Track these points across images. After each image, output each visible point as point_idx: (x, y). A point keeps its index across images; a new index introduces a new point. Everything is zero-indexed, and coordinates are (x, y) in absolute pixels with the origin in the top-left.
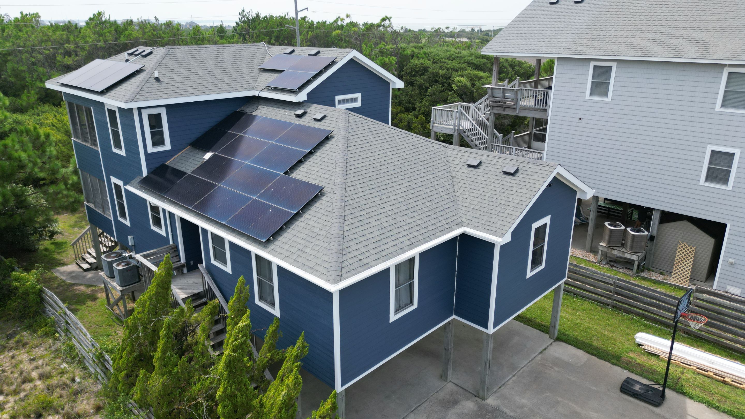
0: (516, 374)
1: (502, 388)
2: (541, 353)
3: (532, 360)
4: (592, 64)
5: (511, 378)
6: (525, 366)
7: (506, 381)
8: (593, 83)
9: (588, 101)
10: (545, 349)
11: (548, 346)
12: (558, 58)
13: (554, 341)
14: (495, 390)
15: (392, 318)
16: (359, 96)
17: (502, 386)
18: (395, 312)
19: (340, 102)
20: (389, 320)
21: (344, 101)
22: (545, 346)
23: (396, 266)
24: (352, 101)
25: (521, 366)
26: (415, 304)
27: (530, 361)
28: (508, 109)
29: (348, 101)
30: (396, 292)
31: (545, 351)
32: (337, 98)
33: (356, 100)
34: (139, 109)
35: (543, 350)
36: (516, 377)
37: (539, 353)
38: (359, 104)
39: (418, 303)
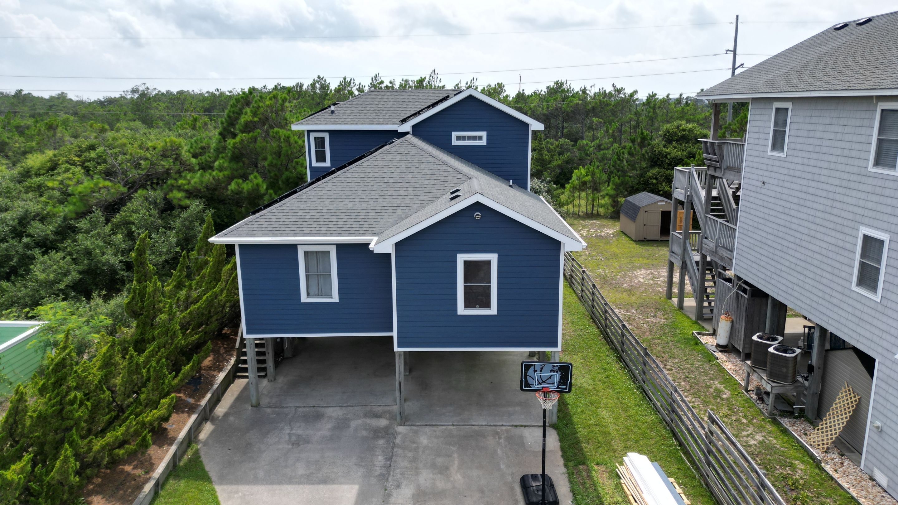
1: (428, 427)
2: (516, 426)
3: (494, 426)
4: (775, 106)
5: (448, 425)
6: (478, 425)
8: (774, 132)
9: (770, 158)
10: (525, 426)
11: (533, 426)
12: (753, 98)
15: (304, 299)
16: (484, 134)
17: (430, 425)
18: (308, 295)
19: (458, 138)
20: (300, 299)
21: (464, 138)
22: (529, 424)
23: (305, 252)
24: (475, 138)
25: (474, 423)
26: (335, 298)
27: (490, 425)
28: (717, 170)
29: (469, 138)
30: (307, 277)
31: (523, 428)
32: (454, 134)
33: (480, 138)
34: (309, 131)
35: (521, 426)
36: (455, 427)
37: (512, 426)
38: (484, 142)
39: (340, 299)
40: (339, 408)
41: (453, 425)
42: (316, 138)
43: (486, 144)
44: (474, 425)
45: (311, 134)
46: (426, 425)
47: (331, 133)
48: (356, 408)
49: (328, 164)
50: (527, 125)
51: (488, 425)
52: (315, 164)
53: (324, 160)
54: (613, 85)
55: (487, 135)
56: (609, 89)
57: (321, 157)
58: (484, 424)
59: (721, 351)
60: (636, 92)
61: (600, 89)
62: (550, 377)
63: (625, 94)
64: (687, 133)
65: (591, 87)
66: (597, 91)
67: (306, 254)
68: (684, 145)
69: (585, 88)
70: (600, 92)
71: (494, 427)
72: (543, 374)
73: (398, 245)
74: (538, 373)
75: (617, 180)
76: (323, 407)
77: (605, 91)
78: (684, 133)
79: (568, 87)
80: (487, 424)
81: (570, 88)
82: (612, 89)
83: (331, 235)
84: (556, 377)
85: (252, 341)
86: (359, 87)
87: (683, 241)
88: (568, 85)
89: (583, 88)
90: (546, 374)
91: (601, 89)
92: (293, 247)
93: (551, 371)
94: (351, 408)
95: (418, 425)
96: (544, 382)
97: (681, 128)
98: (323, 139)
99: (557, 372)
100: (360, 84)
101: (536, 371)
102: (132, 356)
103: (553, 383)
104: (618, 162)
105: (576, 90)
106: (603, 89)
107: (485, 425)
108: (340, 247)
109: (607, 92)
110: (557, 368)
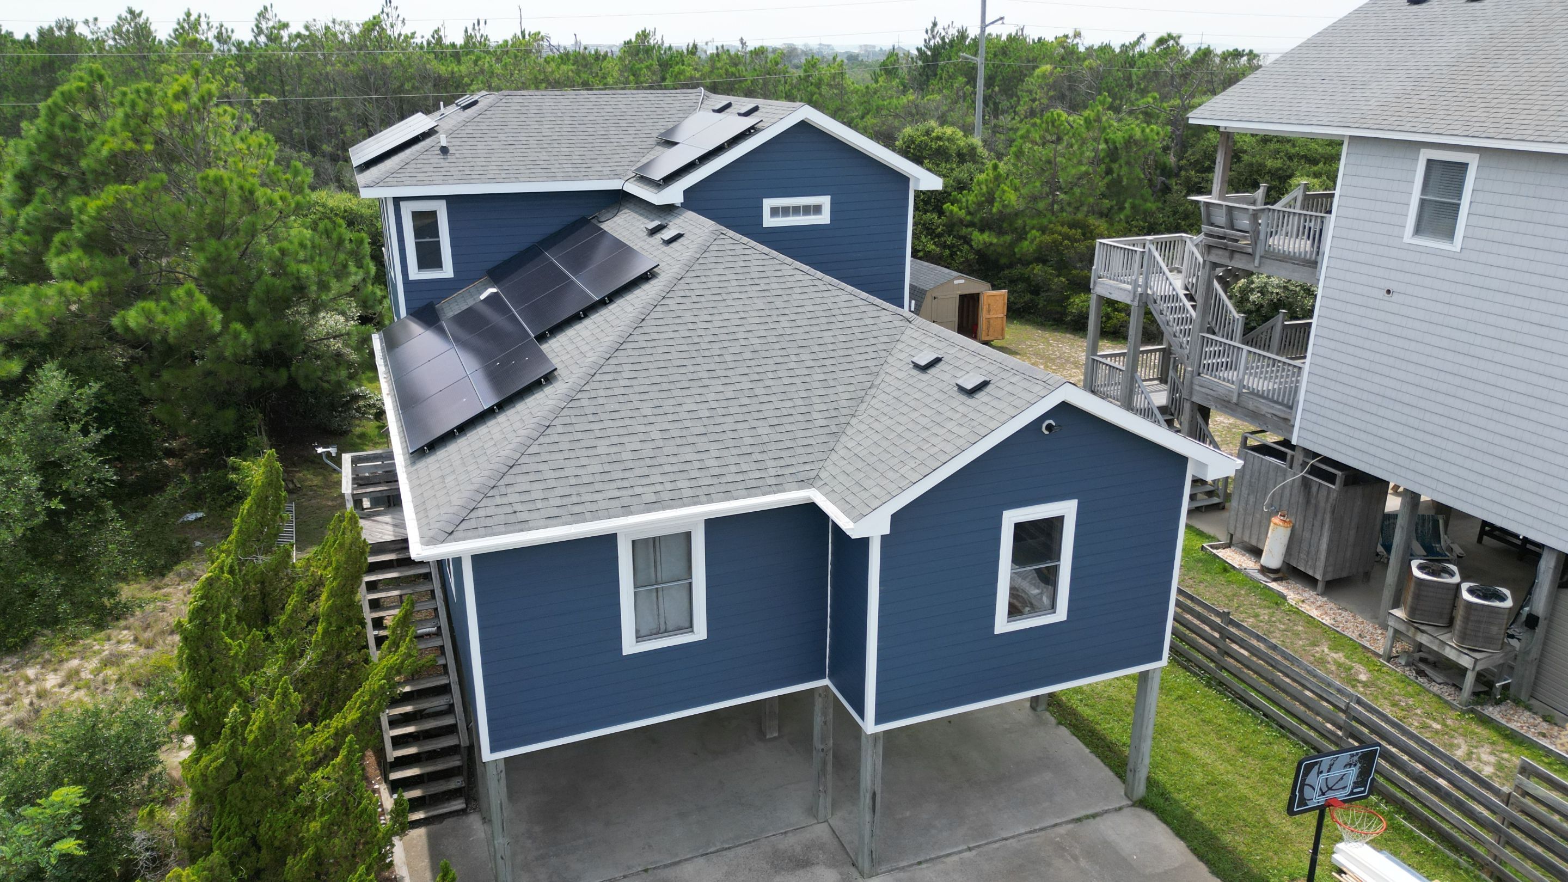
0: (979, 846)
1: (924, 866)
2: (1079, 820)
3: (1042, 829)
4: (1425, 155)
5: (960, 852)
6: (1013, 837)
7: (942, 854)
8: (1423, 203)
9: (1409, 248)
10: (1094, 816)
11: (1106, 812)
12: (1352, 138)
13: (1129, 806)
14: (902, 864)
15: (630, 646)
16: (825, 201)
17: (926, 861)
18: (640, 636)
19: (775, 212)
20: (620, 649)
21: (785, 211)
22: (1098, 809)
23: (631, 544)
24: (807, 210)
25: (1004, 834)
26: (699, 632)
27: (1035, 831)
29: (796, 210)
30: (639, 597)
31: (1091, 821)
32: (768, 203)
33: (817, 209)
34: (397, 201)
35: (1087, 817)
36: (974, 852)
37: (1072, 821)
38: (824, 218)
39: (709, 631)
40: (701, 861)
41: (970, 849)
42: (416, 215)
43: (828, 222)
44: (1006, 839)
45: (403, 204)
46: (920, 863)
47: (453, 201)
48: (740, 850)
49: (447, 271)
50: (904, 180)
51: (1030, 832)
52: (415, 274)
53: (438, 264)
55: (832, 204)
57: (429, 257)
58: (1023, 831)
59: (1275, 580)
62: (1342, 778)
64: (947, 143)
67: (635, 544)
68: (944, 165)
71: (1043, 833)
72: (1332, 774)
74: (1323, 777)
76: (666, 866)
78: (941, 144)
80: (1028, 829)
84: (1353, 774)
85: (502, 765)
86: (220, 33)
90: (1336, 773)
93: (1345, 766)
94: (730, 854)
95: (903, 868)
96: (1331, 789)
97: (934, 134)
98: (433, 214)
100: (222, 26)
103: (1345, 788)
107: (1026, 833)
110: (1356, 758)
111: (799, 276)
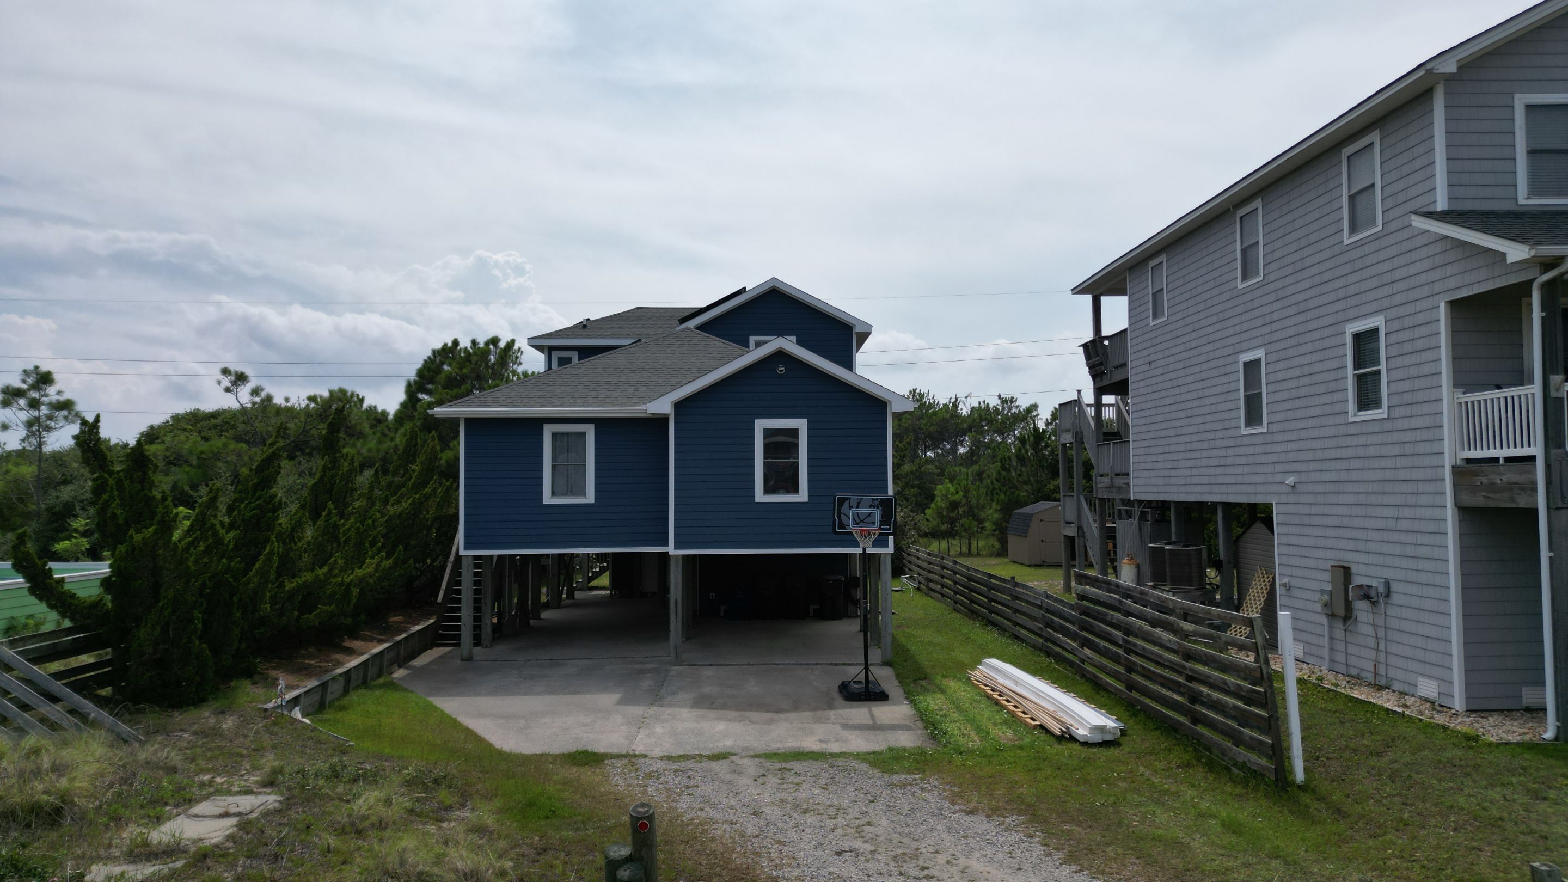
4: (1150, 266)
8: (1153, 296)
9: (1152, 329)
15: (548, 499)
17: (717, 665)
18: (554, 494)
19: (758, 344)
20: (541, 499)
22: (854, 663)
23: (553, 434)
25: (777, 662)
26: (590, 498)
28: (1104, 377)
30: (554, 467)
31: (846, 666)
32: (752, 339)
34: (551, 350)
35: (844, 664)
37: (831, 664)
39: (596, 499)
40: (586, 660)
41: (750, 665)
42: (560, 360)
44: (778, 665)
45: (553, 353)
46: (711, 665)
47: (582, 352)
48: (612, 660)
51: (797, 664)
54: (999, 396)
55: (797, 341)
56: (994, 402)
60: (1035, 406)
61: (980, 403)
62: (870, 515)
63: (1017, 407)
65: (966, 397)
66: (976, 405)
67: (555, 436)
69: (957, 399)
70: (980, 407)
72: (861, 510)
73: (678, 406)
74: (854, 510)
75: (1002, 496)
76: (563, 660)
77: (988, 404)
79: (931, 401)
81: (934, 402)
82: (999, 402)
83: (590, 406)
84: (877, 513)
85: (471, 560)
87: (1075, 497)
88: (931, 397)
89: (953, 400)
90: (864, 510)
91: (982, 403)
92: (537, 424)
93: (870, 507)
94: (605, 660)
95: (700, 666)
96: (862, 521)
98: (570, 360)
99: (878, 508)
101: (852, 507)
102: (330, 513)
103: (874, 523)
104: (1004, 473)
105: (942, 402)
106: (984, 402)
107: (794, 664)
108: (600, 423)
109: (991, 406)
110: (877, 502)
111: (721, 344)
